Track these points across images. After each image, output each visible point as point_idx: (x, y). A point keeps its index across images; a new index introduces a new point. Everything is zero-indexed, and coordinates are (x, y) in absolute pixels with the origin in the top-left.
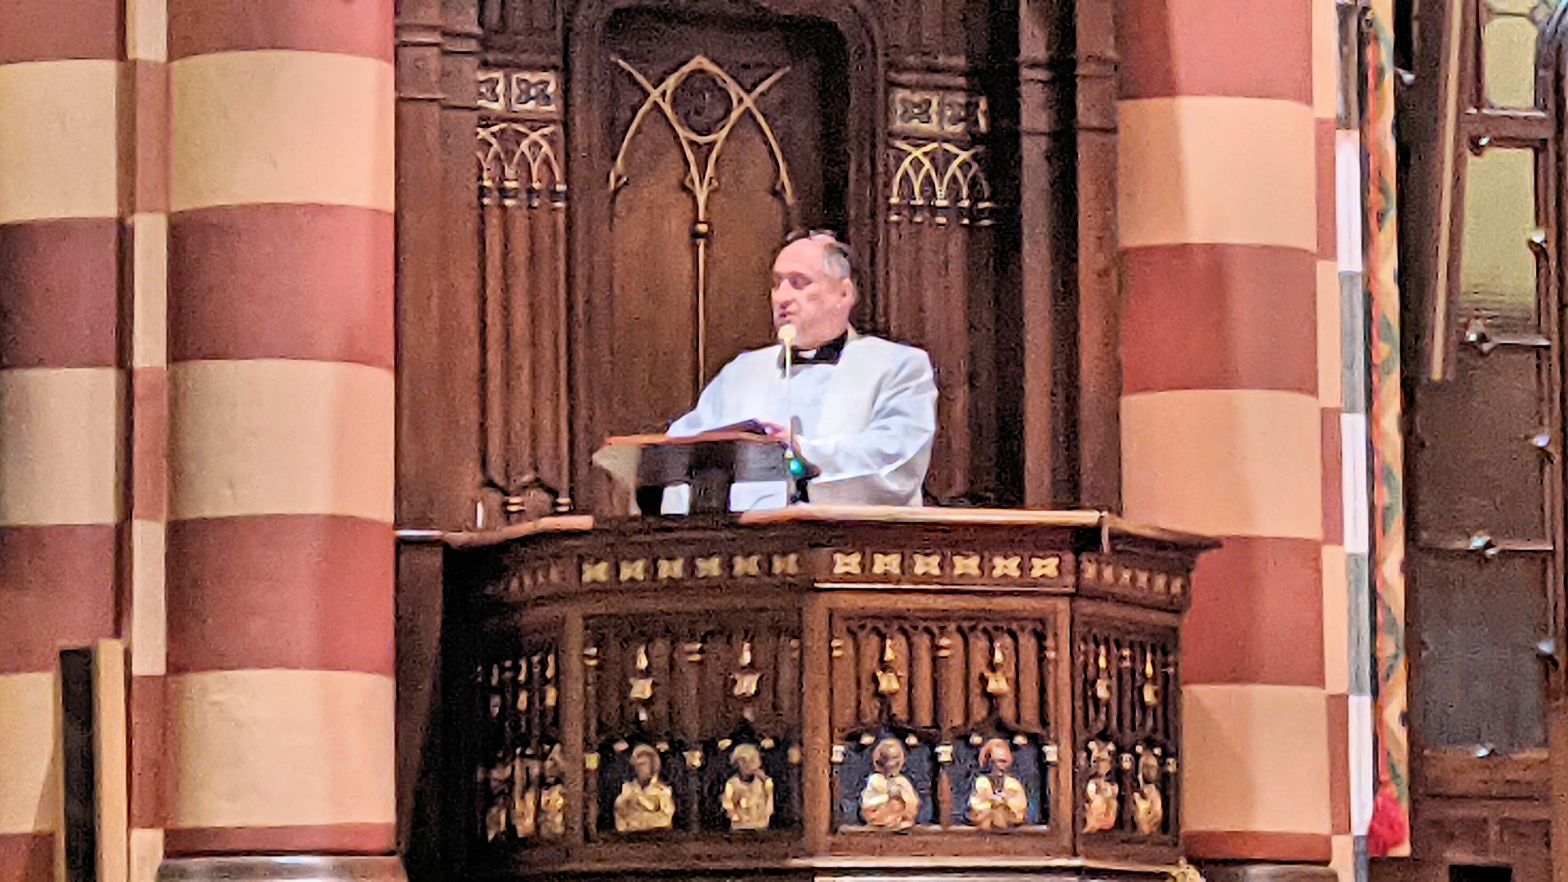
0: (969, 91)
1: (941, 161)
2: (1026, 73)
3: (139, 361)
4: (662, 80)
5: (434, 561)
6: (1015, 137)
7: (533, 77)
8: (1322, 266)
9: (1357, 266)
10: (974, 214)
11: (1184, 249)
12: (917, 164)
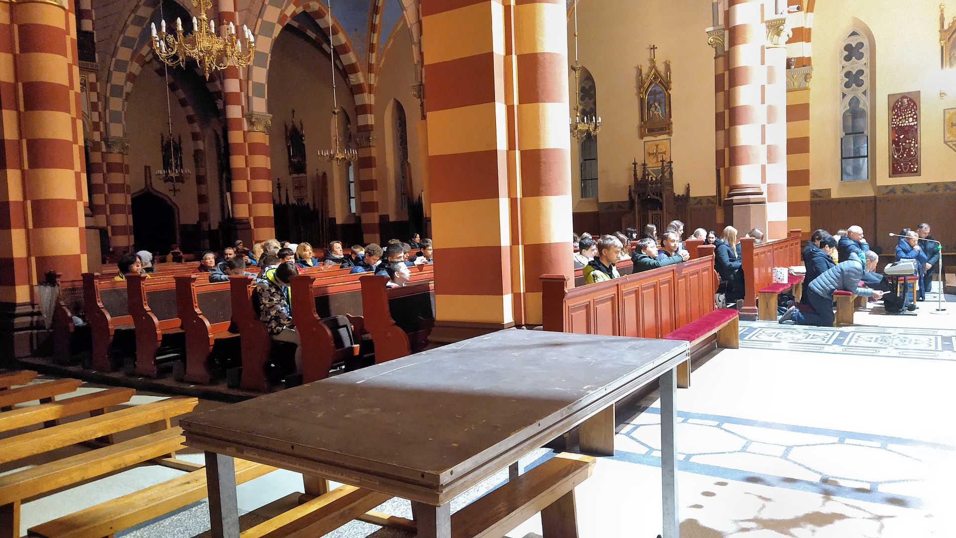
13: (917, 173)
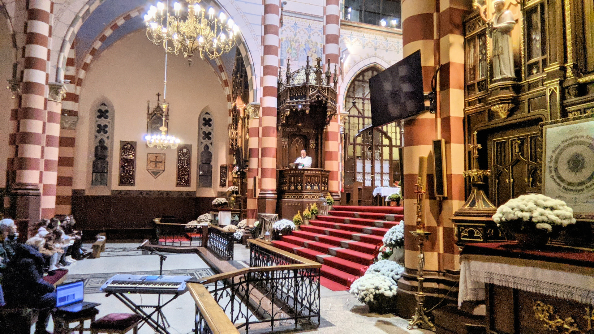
0: (315, 140)
1: (313, 145)
2: (319, 139)
3: (259, 157)
4: (295, 140)
5: (279, 171)
6: (318, 143)
7: (286, 139)
8: (338, 153)
9: (341, 153)
10: (315, 149)
11: (330, 151)
12: (311, 145)
13: (133, 184)
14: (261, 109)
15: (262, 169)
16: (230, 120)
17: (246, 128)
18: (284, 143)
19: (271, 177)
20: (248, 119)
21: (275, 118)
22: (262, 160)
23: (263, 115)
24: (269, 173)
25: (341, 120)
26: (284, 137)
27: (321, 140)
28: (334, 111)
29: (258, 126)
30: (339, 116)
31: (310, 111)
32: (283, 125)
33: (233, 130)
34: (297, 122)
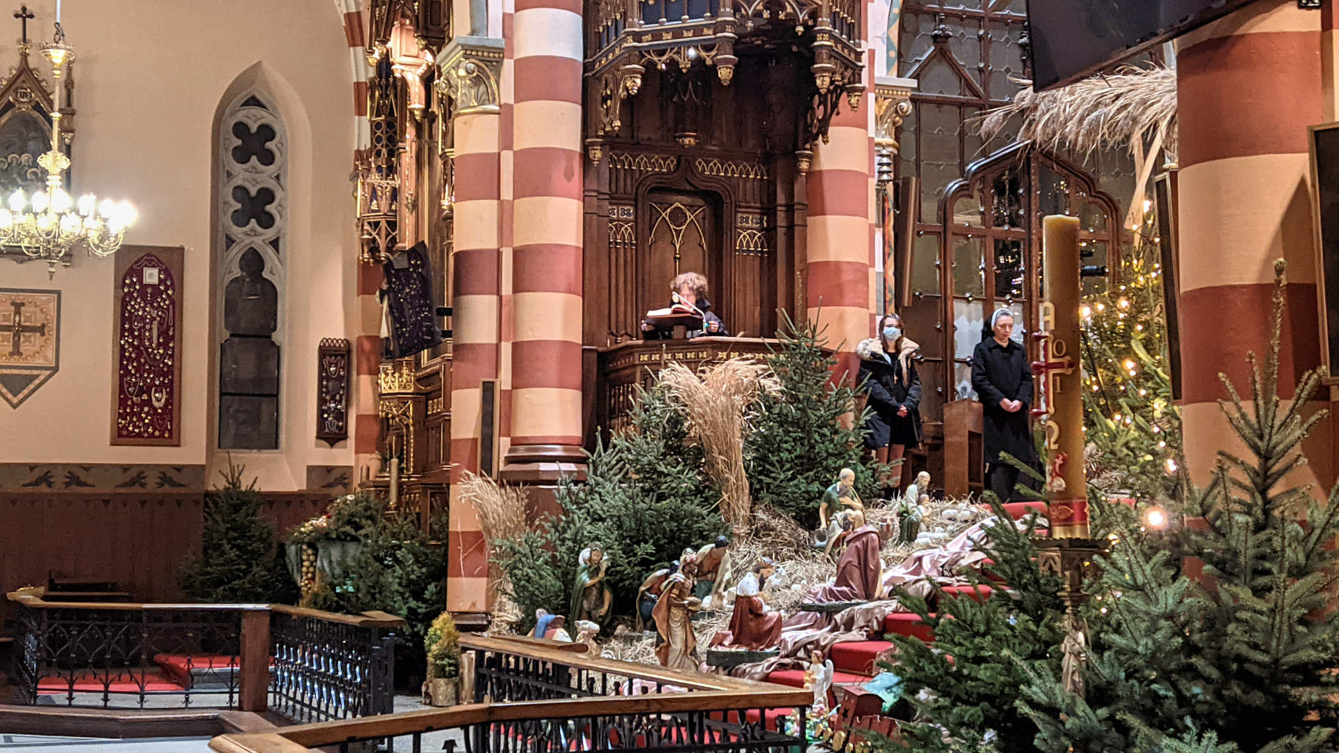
0: (762, 214)
1: (752, 236)
2: (779, 208)
3: (504, 293)
4: (666, 209)
5: (595, 355)
6: (775, 228)
7: (626, 208)
8: (870, 270)
9: (882, 270)
10: (762, 252)
11: (827, 263)
12: (745, 237)
14: (508, 66)
15: (516, 346)
16: (361, 132)
17: (439, 164)
18: (618, 227)
19: (561, 385)
20: (448, 116)
21: (574, 111)
22: (515, 305)
23: (518, 99)
24: (550, 365)
25: (879, 119)
26: (615, 199)
27: (790, 208)
28: (848, 73)
29: (496, 150)
30: (871, 97)
31: (736, 72)
32: (612, 142)
33: (375, 178)
34: (678, 127)
